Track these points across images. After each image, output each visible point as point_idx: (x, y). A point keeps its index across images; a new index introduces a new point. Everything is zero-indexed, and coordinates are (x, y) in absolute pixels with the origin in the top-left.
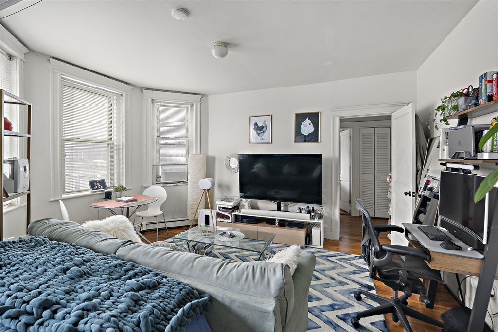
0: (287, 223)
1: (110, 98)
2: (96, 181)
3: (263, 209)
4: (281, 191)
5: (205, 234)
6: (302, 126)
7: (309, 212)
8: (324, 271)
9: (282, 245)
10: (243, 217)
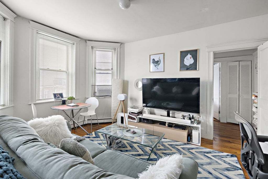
0: (174, 125)
1: (67, 46)
2: (57, 94)
3: (158, 115)
4: (171, 104)
5: (121, 128)
6: (185, 59)
7: (190, 119)
8: (202, 165)
9: (170, 140)
10: (144, 119)
